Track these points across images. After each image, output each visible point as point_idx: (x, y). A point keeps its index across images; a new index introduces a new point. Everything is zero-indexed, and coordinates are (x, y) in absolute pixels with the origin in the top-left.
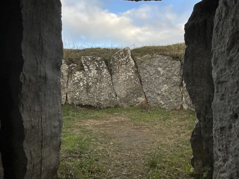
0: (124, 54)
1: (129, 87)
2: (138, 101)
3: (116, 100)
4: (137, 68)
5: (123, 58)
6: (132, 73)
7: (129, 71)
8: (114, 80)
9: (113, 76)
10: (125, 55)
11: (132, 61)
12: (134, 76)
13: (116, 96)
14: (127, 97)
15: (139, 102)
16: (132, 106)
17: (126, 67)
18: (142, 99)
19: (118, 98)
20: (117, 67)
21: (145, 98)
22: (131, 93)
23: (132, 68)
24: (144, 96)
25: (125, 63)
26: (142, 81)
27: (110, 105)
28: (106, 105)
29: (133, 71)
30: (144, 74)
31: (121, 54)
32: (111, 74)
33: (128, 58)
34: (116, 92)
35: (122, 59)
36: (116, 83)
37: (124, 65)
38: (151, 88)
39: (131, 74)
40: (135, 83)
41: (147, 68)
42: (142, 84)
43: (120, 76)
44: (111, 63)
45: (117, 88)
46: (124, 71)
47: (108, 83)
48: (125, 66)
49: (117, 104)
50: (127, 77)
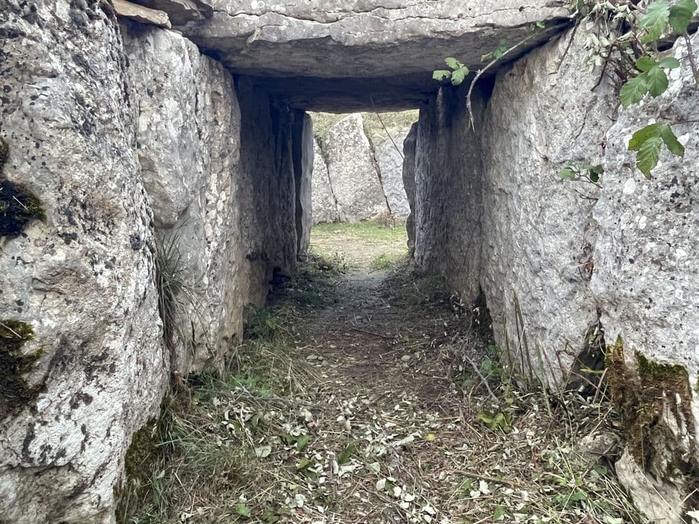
0: (351, 127)
1: (360, 186)
2: (374, 212)
3: (335, 209)
4: (374, 152)
5: (348, 134)
6: (365, 161)
7: (359, 158)
8: (333, 174)
9: (331, 167)
10: (353, 128)
11: (365, 140)
12: (367, 166)
13: (336, 202)
14: (355, 204)
15: (376, 214)
16: (365, 220)
17: (354, 150)
18: (381, 209)
19: (339, 207)
20: (339, 151)
21: (386, 207)
22: (363, 197)
23: (365, 152)
24: (385, 203)
25: (353, 142)
26: (382, 176)
27: (325, 219)
28: (318, 217)
29: (366, 158)
30: (387, 164)
31: (345, 126)
32: (327, 163)
33: (358, 133)
34: (336, 196)
35: (346, 136)
36: (335, 178)
37: (350, 146)
38: (396, 190)
39: (362, 163)
40: (370, 180)
41: (391, 153)
42: (381, 182)
43: (343, 167)
44: (327, 142)
45: (337, 190)
46: (350, 159)
47: (323, 179)
48: (352, 148)
49: (337, 217)
50: (356, 170)
